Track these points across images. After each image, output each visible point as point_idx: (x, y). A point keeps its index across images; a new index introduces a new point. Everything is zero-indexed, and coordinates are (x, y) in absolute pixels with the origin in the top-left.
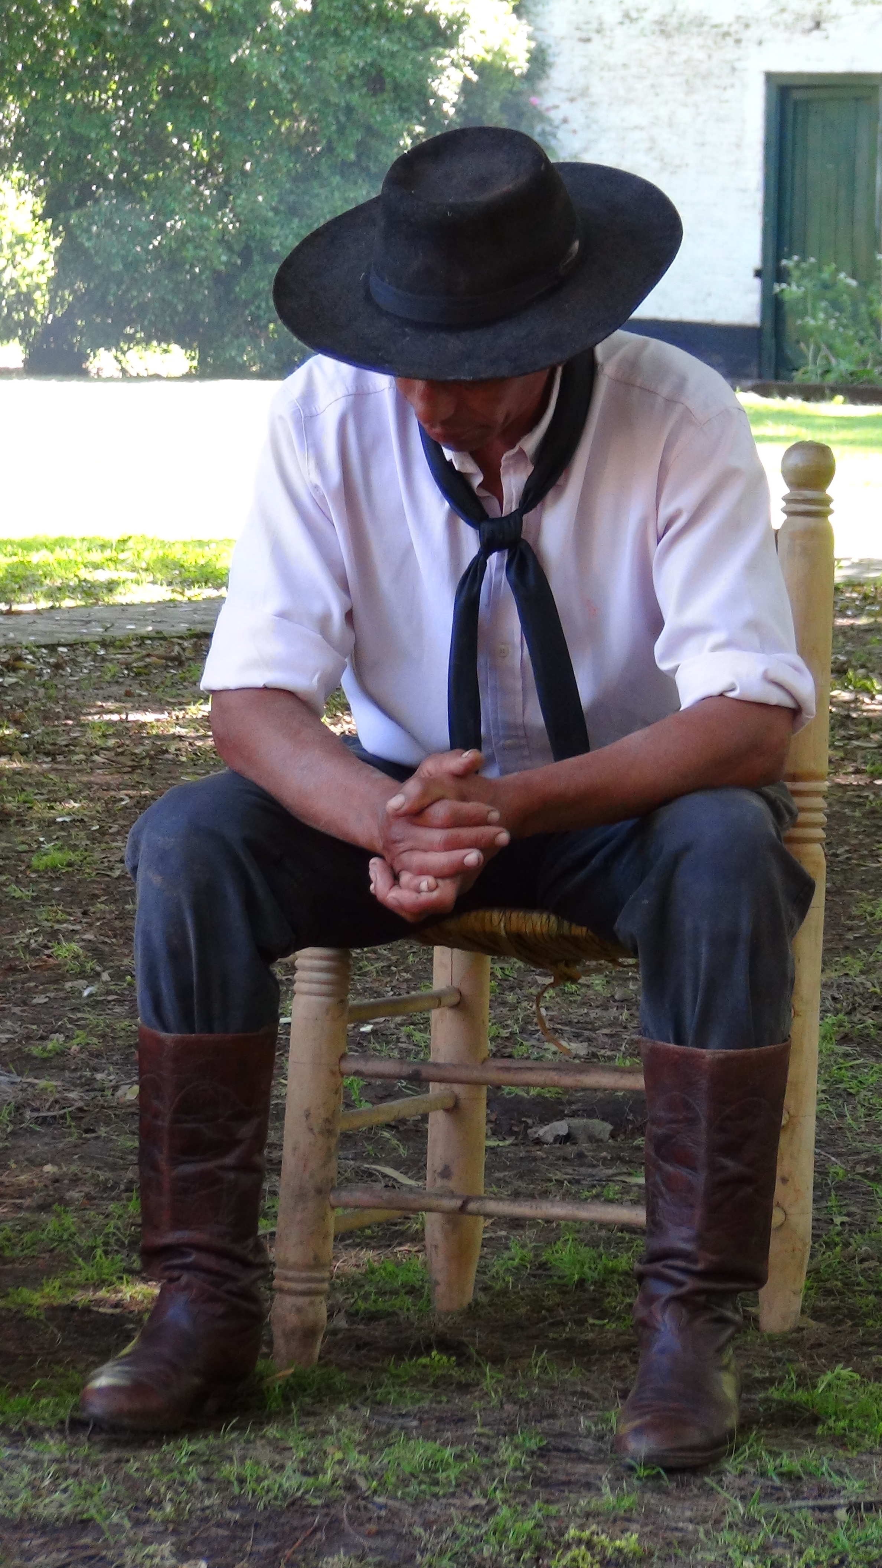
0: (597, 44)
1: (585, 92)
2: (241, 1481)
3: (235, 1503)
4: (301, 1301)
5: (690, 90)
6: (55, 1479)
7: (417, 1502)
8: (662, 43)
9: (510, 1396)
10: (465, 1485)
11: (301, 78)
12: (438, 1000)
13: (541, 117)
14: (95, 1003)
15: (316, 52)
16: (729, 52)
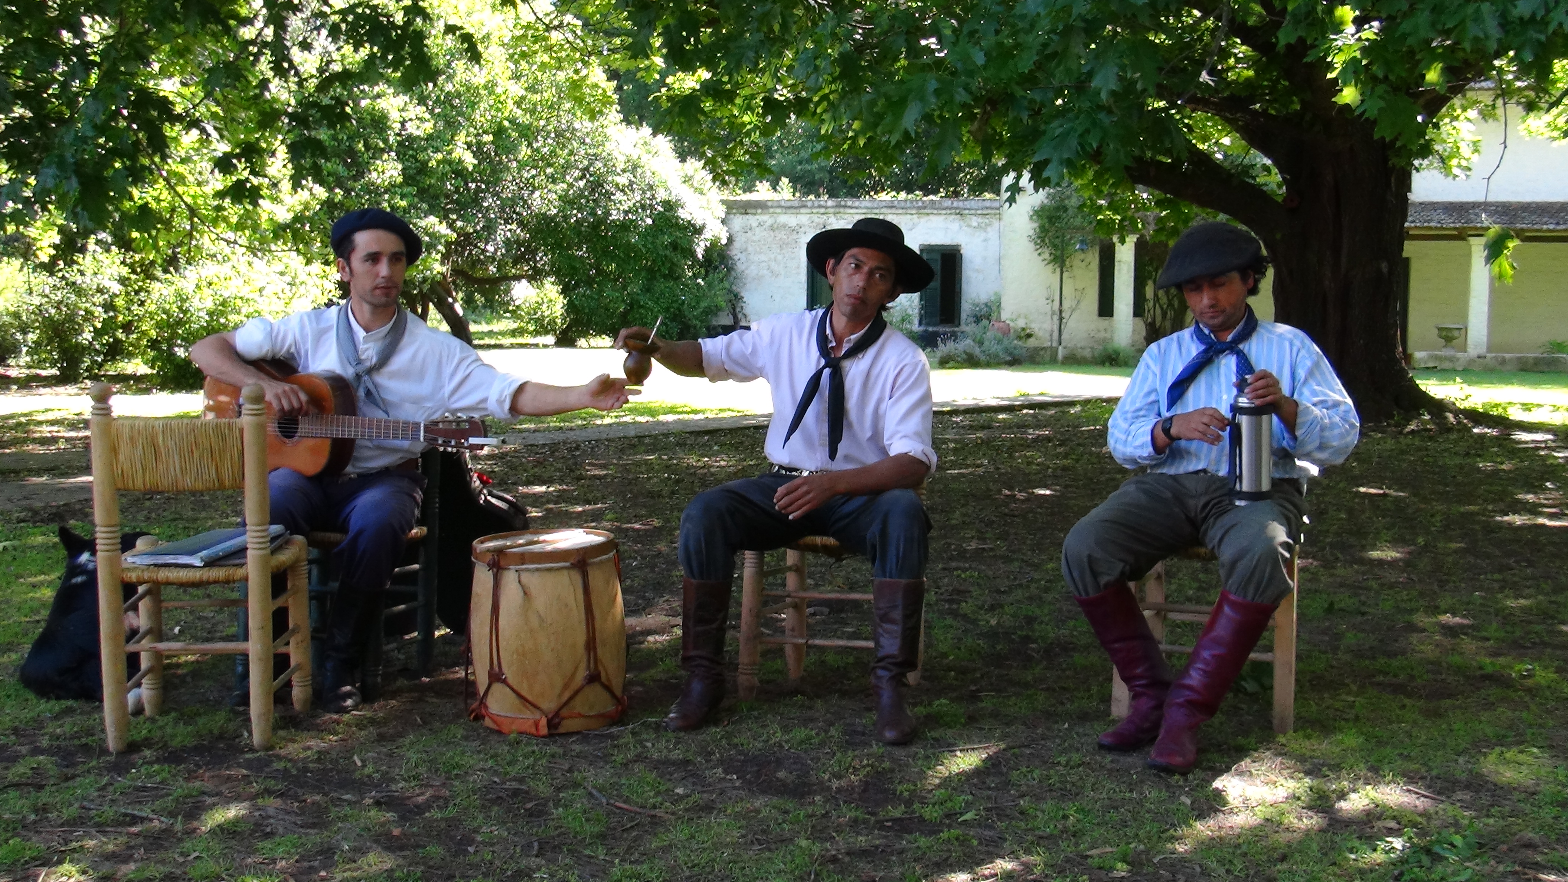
0: (750, 234)
1: (746, 250)
2: (742, 745)
3: (741, 753)
4: (749, 677)
5: (781, 248)
6: (674, 746)
7: (806, 751)
8: (772, 233)
9: (828, 712)
10: (822, 744)
11: (650, 246)
12: (790, 569)
13: (731, 259)
14: (638, 568)
15: (655, 237)
16: (795, 236)
